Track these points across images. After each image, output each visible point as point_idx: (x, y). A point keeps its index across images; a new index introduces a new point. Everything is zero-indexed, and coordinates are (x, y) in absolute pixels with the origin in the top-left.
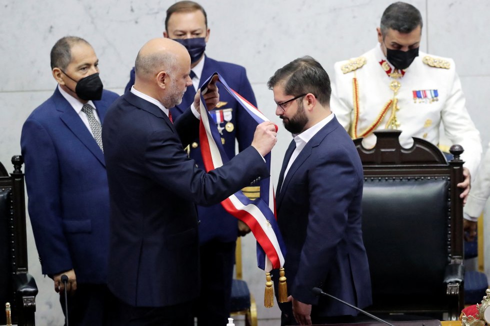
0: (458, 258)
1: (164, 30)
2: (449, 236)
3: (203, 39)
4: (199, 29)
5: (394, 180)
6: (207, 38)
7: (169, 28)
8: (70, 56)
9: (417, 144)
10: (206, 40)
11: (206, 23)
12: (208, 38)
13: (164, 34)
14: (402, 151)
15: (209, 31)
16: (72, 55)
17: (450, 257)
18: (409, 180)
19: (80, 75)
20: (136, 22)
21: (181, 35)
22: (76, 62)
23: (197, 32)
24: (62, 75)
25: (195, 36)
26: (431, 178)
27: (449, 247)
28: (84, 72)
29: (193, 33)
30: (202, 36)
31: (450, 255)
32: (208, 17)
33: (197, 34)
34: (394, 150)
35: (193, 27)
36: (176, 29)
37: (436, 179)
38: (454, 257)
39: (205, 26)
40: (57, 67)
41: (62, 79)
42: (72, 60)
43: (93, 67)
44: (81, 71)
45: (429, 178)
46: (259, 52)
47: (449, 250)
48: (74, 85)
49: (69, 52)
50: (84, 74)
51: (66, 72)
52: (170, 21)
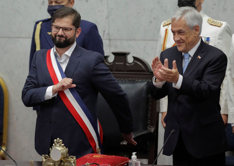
0: (153, 128)
2: (149, 115)
5: (122, 81)
9: (135, 60)
14: (127, 64)
17: (149, 127)
18: (130, 81)
21: (50, 3)
23: (58, 2)
25: (57, 4)
26: (141, 81)
27: (149, 121)
29: (56, 2)
30: (63, 4)
31: (149, 126)
34: (122, 63)
37: (144, 81)
38: (151, 127)
45: (140, 80)
47: (148, 123)
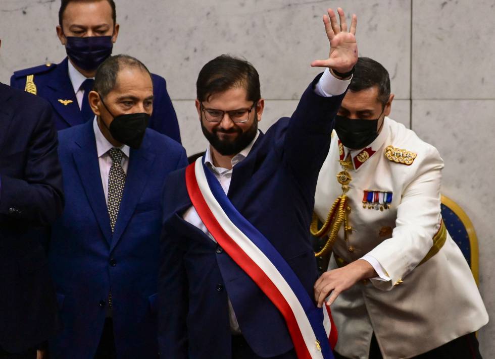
1: (57, 24)
3: (110, 38)
4: (104, 25)
6: (114, 37)
7: (65, 22)
8: (114, 81)
10: (114, 39)
11: (114, 16)
12: (116, 37)
13: (57, 29)
15: (118, 27)
16: (117, 81)
19: (119, 109)
20: (24, 13)
21: (79, 32)
22: (120, 92)
23: (102, 29)
24: (99, 103)
25: (98, 35)
28: (128, 107)
29: (95, 29)
30: (108, 34)
32: (117, 9)
33: (102, 32)
35: (96, 21)
36: (72, 23)
39: (112, 21)
40: (97, 91)
41: (98, 107)
42: (115, 87)
43: (141, 105)
44: (123, 105)
46: (187, 59)
48: (109, 120)
49: (116, 75)
50: (126, 110)
51: (104, 100)
52: (66, 12)
